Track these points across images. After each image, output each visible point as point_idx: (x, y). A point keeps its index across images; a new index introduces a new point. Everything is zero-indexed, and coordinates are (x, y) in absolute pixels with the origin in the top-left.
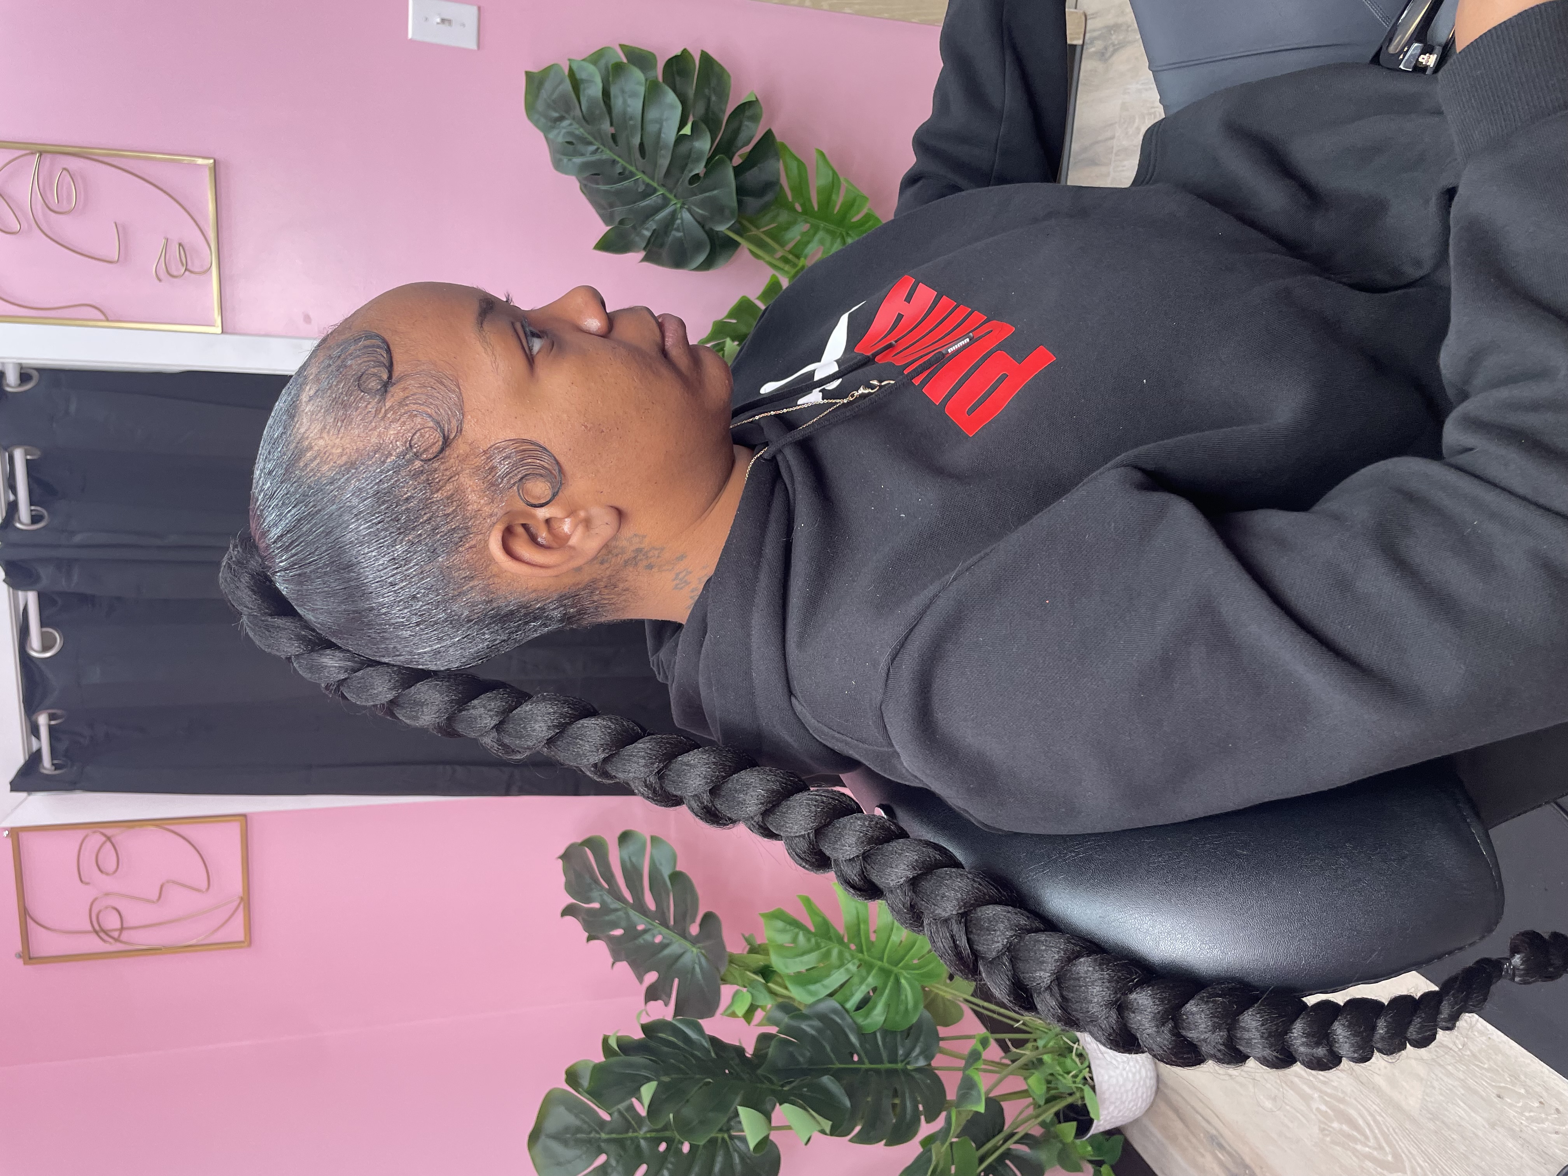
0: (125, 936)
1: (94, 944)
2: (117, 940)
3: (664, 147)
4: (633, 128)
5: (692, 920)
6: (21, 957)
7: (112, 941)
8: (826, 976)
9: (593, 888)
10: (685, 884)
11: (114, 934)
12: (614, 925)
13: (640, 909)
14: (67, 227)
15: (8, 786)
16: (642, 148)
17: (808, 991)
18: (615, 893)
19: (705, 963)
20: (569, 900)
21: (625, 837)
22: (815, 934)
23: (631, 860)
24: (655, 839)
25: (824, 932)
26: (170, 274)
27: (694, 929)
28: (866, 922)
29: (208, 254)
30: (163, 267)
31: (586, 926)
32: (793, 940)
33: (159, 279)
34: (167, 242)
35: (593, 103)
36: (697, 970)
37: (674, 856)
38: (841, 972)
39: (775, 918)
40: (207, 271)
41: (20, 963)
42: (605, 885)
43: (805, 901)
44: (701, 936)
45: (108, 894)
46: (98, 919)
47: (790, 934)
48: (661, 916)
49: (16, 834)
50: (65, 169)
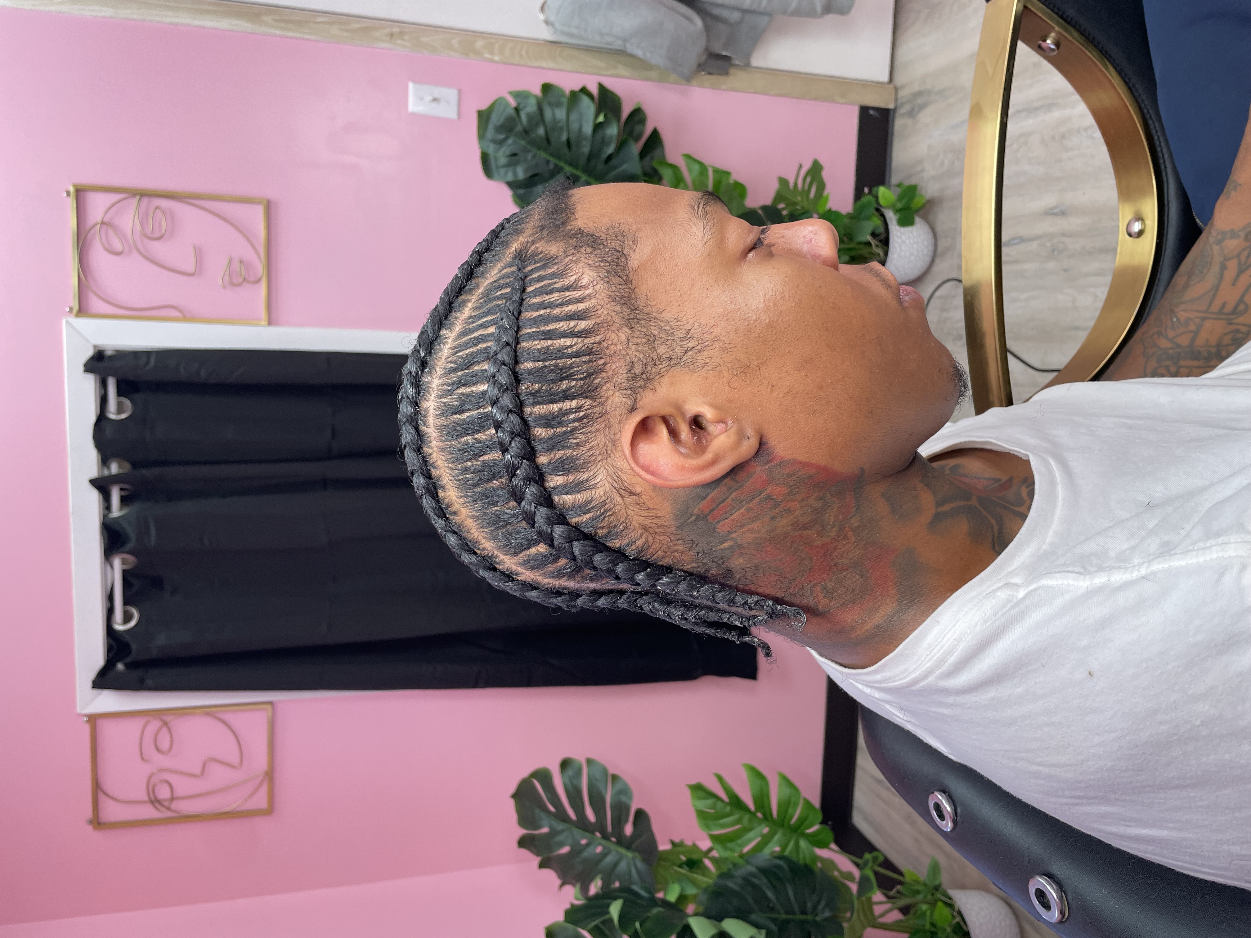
0: (175, 805)
1: (149, 812)
2: (168, 809)
3: (585, 138)
4: (561, 129)
5: (627, 821)
6: (91, 822)
7: (164, 809)
8: (740, 837)
9: (543, 815)
10: (618, 786)
11: (166, 804)
12: (561, 845)
13: (583, 824)
14: (159, 249)
15: (90, 684)
16: (569, 143)
17: (726, 848)
18: (561, 816)
19: (640, 864)
20: (522, 832)
21: (565, 764)
22: (730, 804)
23: (571, 783)
24: (589, 761)
25: (736, 803)
26: (233, 284)
27: (628, 829)
28: (768, 796)
29: (260, 269)
30: (227, 278)
31: (538, 855)
32: (713, 807)
33: (224, 287)
34: (231, 260)
35: (530, 117)
36: (634, 871)
37: (605, 771)
38: (751, 835)
39: (698, 789)
40: (258, 281)
41: (90, 828)
42: (552, 809)
43: (720, 778)
44: (634, 836)
45: (162, 770)
46: (153, 791)
47: (710, 801)
48: (600, 826)
49: (93, 719)
50: (157, 208)
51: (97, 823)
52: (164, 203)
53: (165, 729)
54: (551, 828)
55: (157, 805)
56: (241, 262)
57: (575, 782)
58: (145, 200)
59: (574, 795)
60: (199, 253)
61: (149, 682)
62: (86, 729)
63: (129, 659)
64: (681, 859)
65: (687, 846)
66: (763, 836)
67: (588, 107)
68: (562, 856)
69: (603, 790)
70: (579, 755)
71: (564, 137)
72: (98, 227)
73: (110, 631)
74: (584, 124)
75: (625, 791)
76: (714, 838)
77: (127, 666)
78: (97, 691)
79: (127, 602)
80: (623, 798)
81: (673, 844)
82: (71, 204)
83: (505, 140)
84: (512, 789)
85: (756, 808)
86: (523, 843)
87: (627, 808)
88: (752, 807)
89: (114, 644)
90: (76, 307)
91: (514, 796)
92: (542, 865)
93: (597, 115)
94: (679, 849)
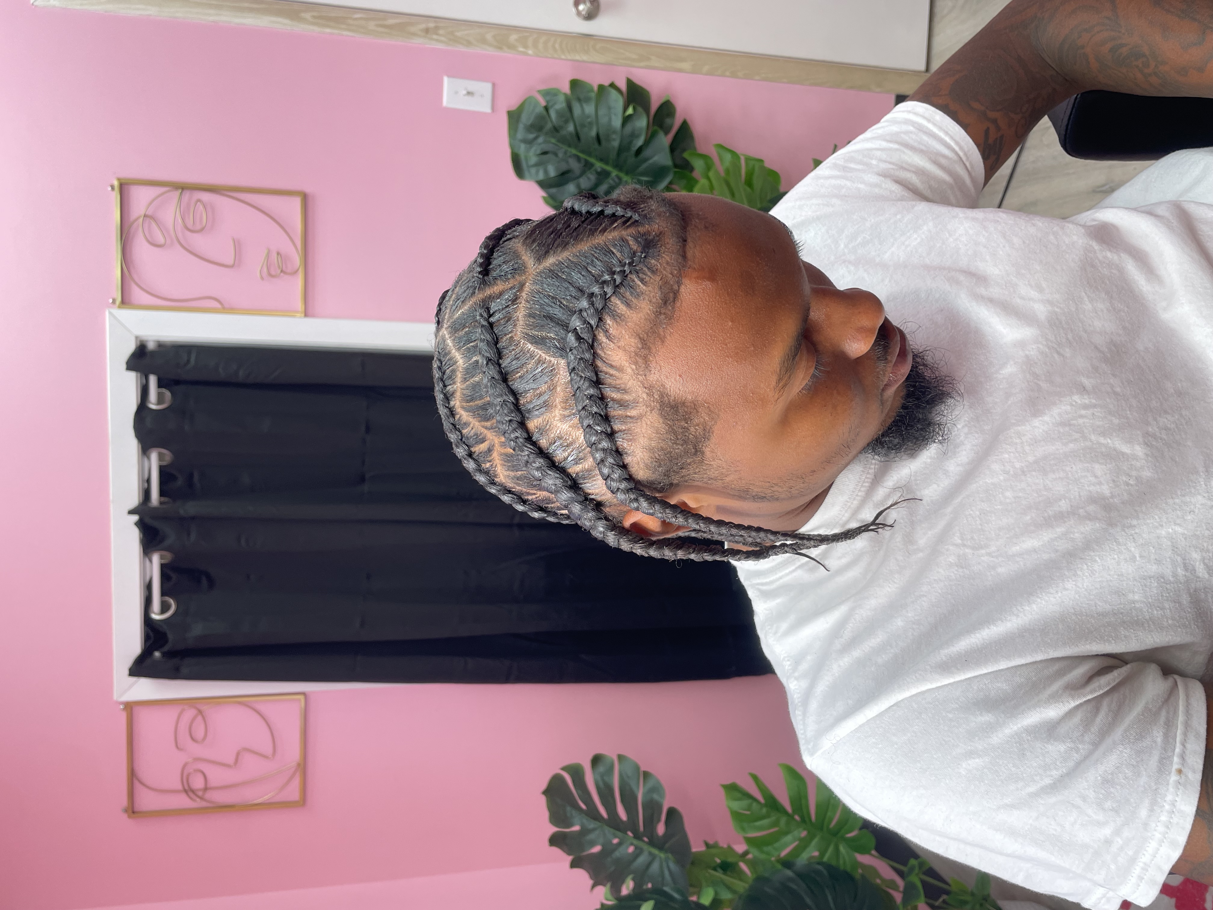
0: (208, 795)
1: (183, 801)
2: (201, 798)
3: (614, 132)
4: (590, 123)
5: (659, 820)
6: (126, 811)
7: (198, 799)
8: (777, 840)
9: (574, 813)
10: (650, 784)
11: (200, 793)
12: (593, 844)
13: (614, 823)
14: (199, 242)
15: (127, 672)
16: (598, 139)
17: (762, 852)
18: (593, 814)
19: (672, 865)
20: (554, 829)
21: (596, 760)
22: (766, 805)
23: (603, 780)
24: (621, 757)
25: (773, 804)
26: (270, 275)
27: (661, 829)
28: (806, 797)
29: (297, 260)
30: (265, 270)
31: (569, 854)
32: (749, 808)
33: (262, 278)
34: (269, 252)
35: (559, 114)
36: (667, 873)
37: (637, 768)
38: (789, 838)
39: (732, 789)
40: (296, 272)
41: (125, 816)
42: (583, 806)
43: (755, 778)
44: (668, 836)
45: (197, 759)
46: (188, 781)
47: (745, 802)
48: (632, 825)
49: (130, 707)
50: (199, 200)
51: (132, 811)
52: (206, 197)
53: (200, 718)
54: (583, 826)
55: (191, 794)
56: (278, 254)
57: (606, 778)
58: (187, 195)
59: (606, 793)
60: (238, 246)
61: (184, 670)
62: (123, 717)
63: (166, 648)
64: (716, 862)
65: (722, 848)
66: (801, 840)
67: (617, 101)
68: (593, 855)
69: (634, 788)
70: (610, 752)
71: (593, 133)
72: (141, 219)
73: (148, 621)
74: (613, 117)
75: (657, 789)
76: (750, 841)
77: (164, 654)
78: (133, 679)
79: (164, 593)
80: (655, 796)
81: (707, 845)
82: (115, 197)
83: (536, 138)
84: (544, 785)
85: (794, 811)
86: (555, 841)
87: (659, 807)
88: (789, 809)
89: (151, 634)
90: (119, 299)
91: (546, 792)
92: (574, 865)
93: (625, 109)
94: (713, 851)
